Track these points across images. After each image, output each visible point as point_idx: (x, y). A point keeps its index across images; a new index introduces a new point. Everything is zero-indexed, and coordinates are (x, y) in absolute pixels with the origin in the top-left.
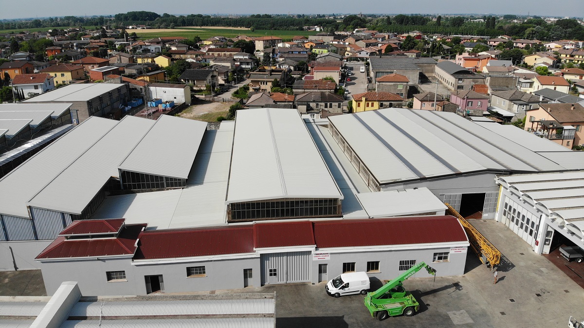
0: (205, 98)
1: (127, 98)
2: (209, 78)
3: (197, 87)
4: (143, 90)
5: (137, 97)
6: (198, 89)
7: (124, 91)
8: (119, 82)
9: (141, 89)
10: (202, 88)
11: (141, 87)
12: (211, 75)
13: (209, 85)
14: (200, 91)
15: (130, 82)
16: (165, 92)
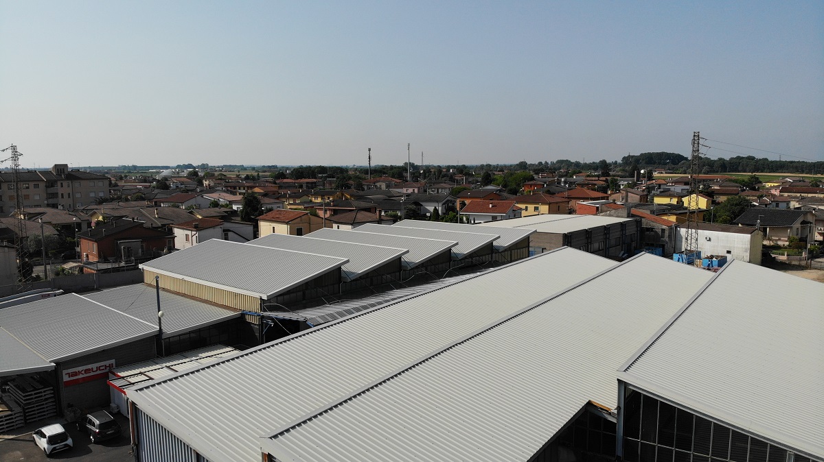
0: (788, 259)
1: (634, 244)
2: (797, 225)
3: (769, 240)
4: (667, 233)
5: (652, 245)
6: (772, 244)
7: (631, 230)
8: (625, 214)
9: (663, 230)
10: (780, 243)
11: (664, 227)
12: (801, 219)
13: (796, 237)
14: (777, 247)
15: (644, 218)
16: (710, 240)
